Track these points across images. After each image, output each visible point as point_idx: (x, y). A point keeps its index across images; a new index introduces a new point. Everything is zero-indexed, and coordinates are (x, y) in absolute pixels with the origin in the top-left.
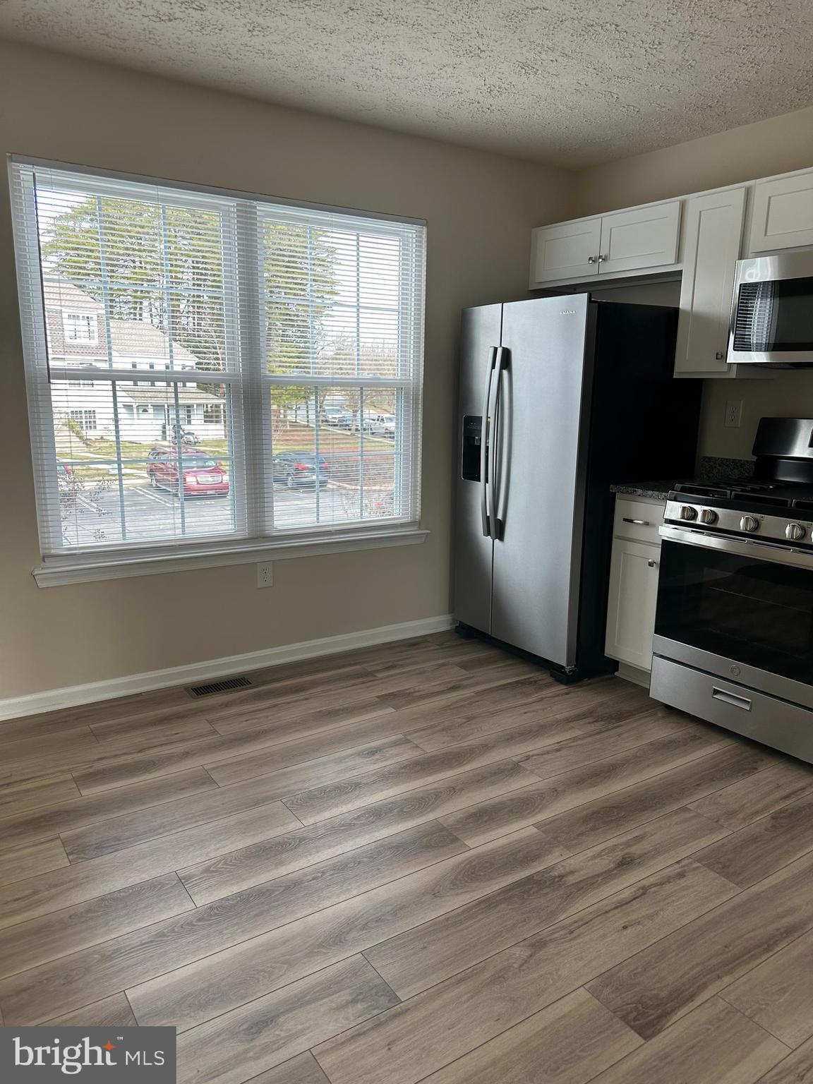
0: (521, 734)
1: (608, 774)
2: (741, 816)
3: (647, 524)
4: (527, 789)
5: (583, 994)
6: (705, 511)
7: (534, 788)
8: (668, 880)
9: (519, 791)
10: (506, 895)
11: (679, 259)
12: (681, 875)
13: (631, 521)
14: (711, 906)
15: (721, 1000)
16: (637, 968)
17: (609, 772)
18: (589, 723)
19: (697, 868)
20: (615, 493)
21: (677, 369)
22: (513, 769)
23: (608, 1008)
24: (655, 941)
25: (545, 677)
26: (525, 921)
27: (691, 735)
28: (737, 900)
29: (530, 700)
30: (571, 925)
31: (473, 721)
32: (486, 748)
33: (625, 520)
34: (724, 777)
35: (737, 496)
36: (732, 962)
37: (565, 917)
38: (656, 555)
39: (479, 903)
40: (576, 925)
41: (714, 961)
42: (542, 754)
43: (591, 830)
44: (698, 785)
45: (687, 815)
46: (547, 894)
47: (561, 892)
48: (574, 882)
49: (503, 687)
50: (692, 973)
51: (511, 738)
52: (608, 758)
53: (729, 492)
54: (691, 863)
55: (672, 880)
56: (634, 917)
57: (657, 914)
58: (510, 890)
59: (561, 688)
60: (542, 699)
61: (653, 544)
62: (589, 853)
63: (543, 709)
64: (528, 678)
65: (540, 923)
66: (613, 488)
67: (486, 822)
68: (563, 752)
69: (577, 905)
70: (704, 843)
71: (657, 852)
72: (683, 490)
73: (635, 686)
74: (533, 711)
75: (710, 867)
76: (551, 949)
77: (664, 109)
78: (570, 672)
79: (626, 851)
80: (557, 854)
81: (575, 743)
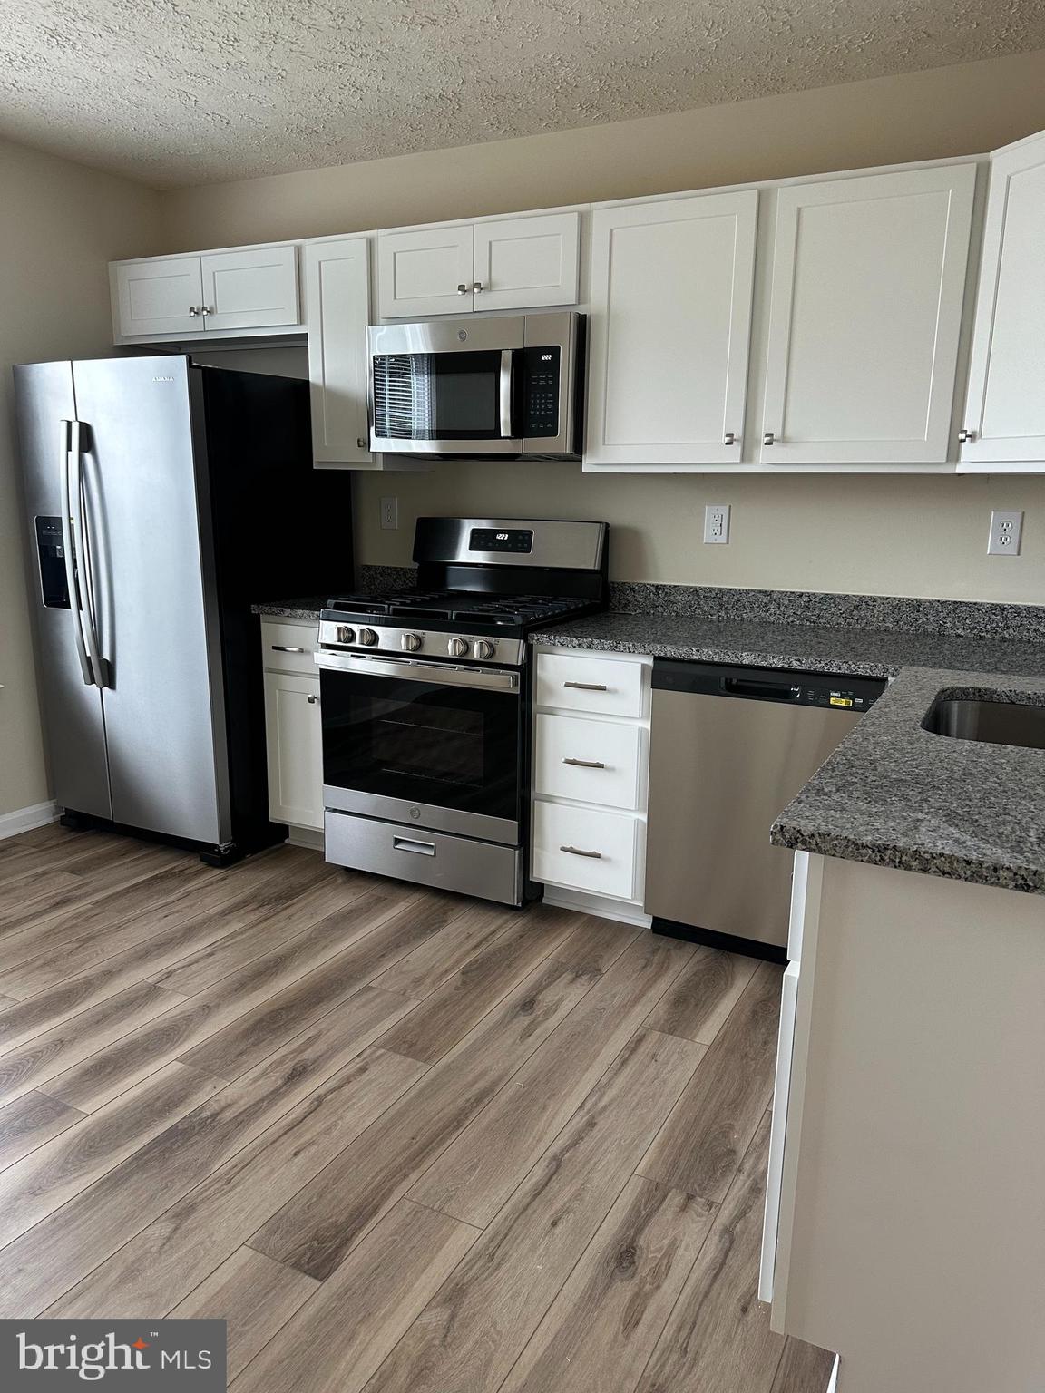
0: (159, 946)
1: (275, 969)
2: (429, 981)
3: (301, 651)
4: (167, 1016)
5: (246, 1253)
6: (362, 631)
7: (178, 1012)
8: (348, 1080)
9: (159, 1020)
10: (140, 1162)
11: (301, 320)
12: (363, 1070)
13: (283, 649)
14: (397, 1095)
15: (408, 1202)
16: (312, 1198)
17: (275, 967)
18: (252, 910)
19: (382, 1055)
20: (259, 615)
21: (315, 459)
22: (150, 993)
23: (276, 1260)
24: (331, 1159)
25: (194, 863)
26: (167, 1187)
27: (375, 897)
28: (426, 1080)
29: (173, 898)
30: (228, 1172)
31: (90, 944)
32: (109, 975)
33: (274, 648)
34: (411, 938)
35: (396, 612)
36: (419, 1154)
37: (219, 1167)
38: (315, 688)
39: (102, 1183)
40: (236, 1170)
41: (400, 1160)
42: (189, 965)
43: (254, 1045)
44: (383, 956)
45: (371, 994)
46: (197, 1142)
47: (215, 1135)
48: (232, 1116)
49: (134, 888)
50: (376, 1182)
51: (144, 955)
52: (275, 949)
53: (386, 606)
54: (374, 1052)
55: (352, 1079)
56: (308, 1137)
57: (334, 1125)
58: (145, 1153)
59: (217, 873)
60: (189, 893)
61: (311, 675)
62: (251, 1075)
63: (191, 906)
64: (169, 870)
65: (186, 1184)
66: (255, 609)
67: (110, 1073)
68: (219, 956)
69: (236, 1146)
70: (387, 1025)
71: (334, 1050)
72: (337, 607)
73: (309, 851)
74: (177, 912)
75: (395, 1050)
76: (203, 1212)
77: (259, 126)
78: (225, 850)
79: (298, 1059)
80: (209, 1087)
81: (234, 941)
